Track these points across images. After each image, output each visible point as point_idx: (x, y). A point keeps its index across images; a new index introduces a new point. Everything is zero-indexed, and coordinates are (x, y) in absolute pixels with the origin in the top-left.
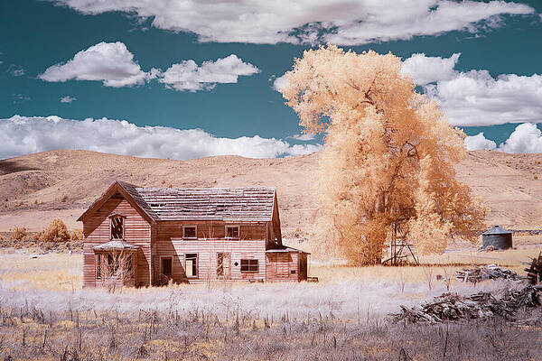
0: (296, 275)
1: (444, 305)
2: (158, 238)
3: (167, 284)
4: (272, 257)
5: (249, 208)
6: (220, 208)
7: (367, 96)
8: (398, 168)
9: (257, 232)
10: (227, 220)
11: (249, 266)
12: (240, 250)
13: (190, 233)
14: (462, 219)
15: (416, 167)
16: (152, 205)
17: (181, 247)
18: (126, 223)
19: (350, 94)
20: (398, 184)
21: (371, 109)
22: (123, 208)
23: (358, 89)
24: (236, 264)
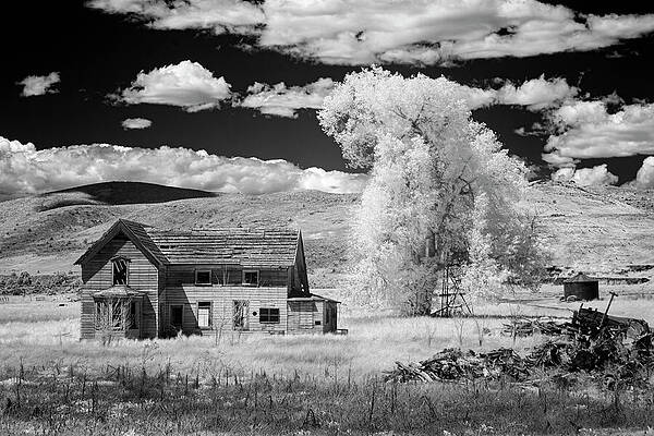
0: (321, 327)
1: (443, 362)
2: (168, 285)
3: (175, 336)
4: (295, 307)
5: (270, 251)
6: (237, 251)
7: (414, 125)
8: (449, 206)
9: (278, 277)
10: (245, 264)
11: (269, 316)
12: (259, 298)
13: (204, 279)
14: (525, 266)
15: (470, 205)
16: (162, 247)
17: (193, 294)
18: (131, 267)
19: (395, 122)
20: (449, 225)
21: (418, 140)
22: (127, 250)
23: (404, 117)
24: (255, 314)
